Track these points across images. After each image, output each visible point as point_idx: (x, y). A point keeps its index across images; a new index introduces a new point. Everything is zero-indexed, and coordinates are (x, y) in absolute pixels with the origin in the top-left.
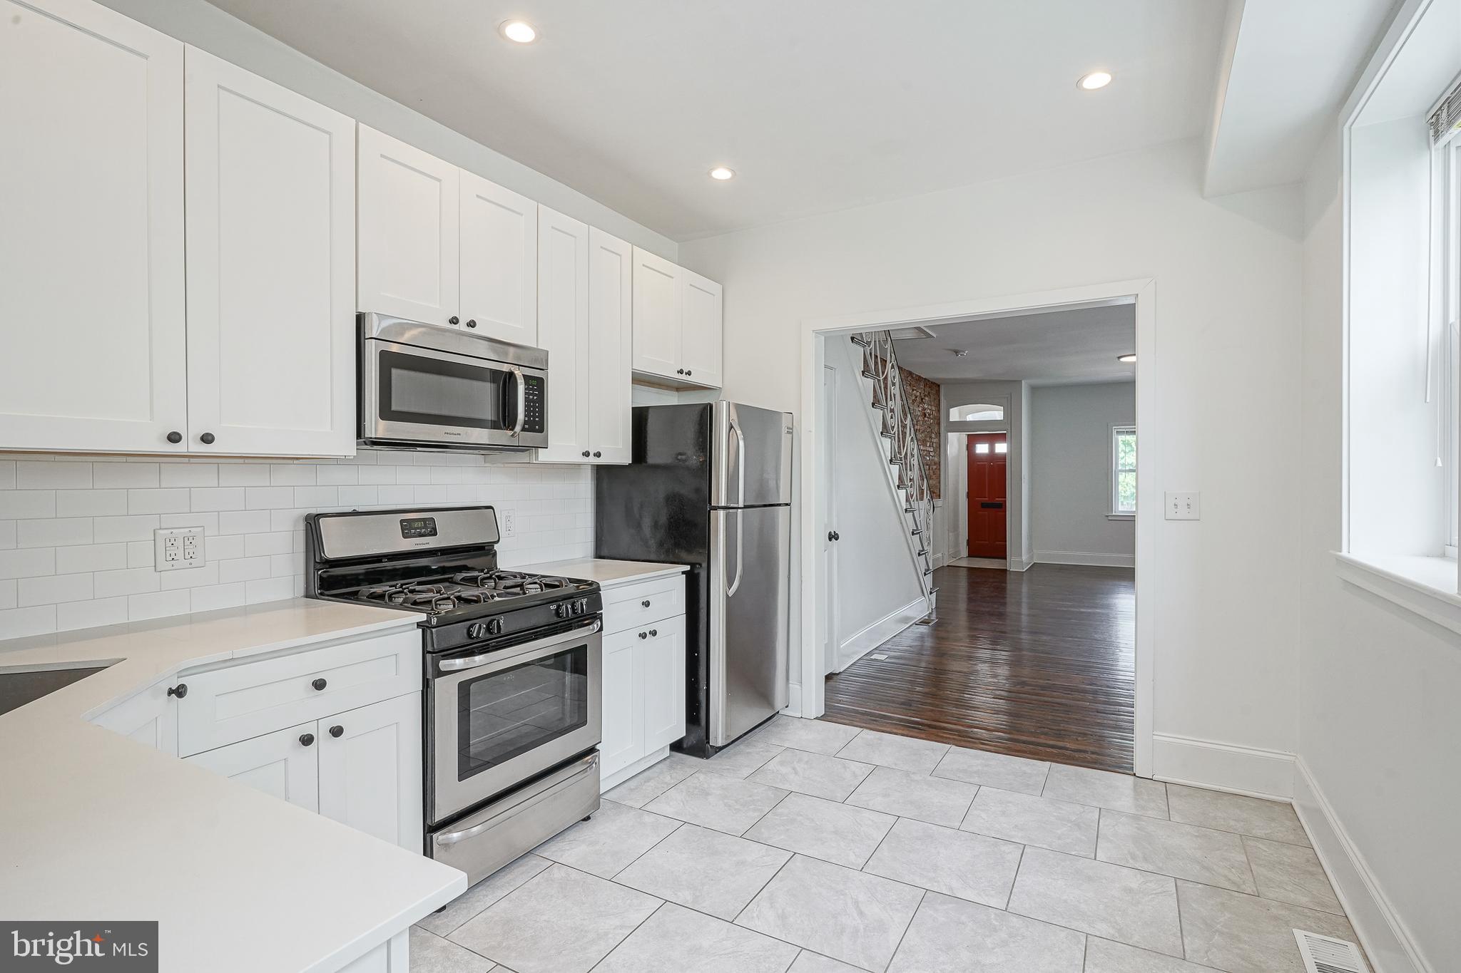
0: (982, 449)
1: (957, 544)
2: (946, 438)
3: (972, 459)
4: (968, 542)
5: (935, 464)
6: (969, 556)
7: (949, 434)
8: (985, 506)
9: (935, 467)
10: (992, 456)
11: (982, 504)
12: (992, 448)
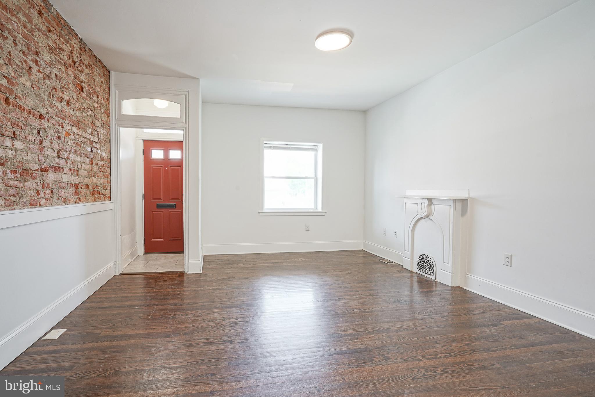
0: (157, 154)
1: (133, 244)
2: (117, 133)
3: (148, 162)
4: (145, 241)
5: (102, 159)
6: (145, 254)
7: (121, 128)
8: (159, 206)
9: (101, 163)
10: (166, 162)
11: (157, 204)
12: (166, 154)
